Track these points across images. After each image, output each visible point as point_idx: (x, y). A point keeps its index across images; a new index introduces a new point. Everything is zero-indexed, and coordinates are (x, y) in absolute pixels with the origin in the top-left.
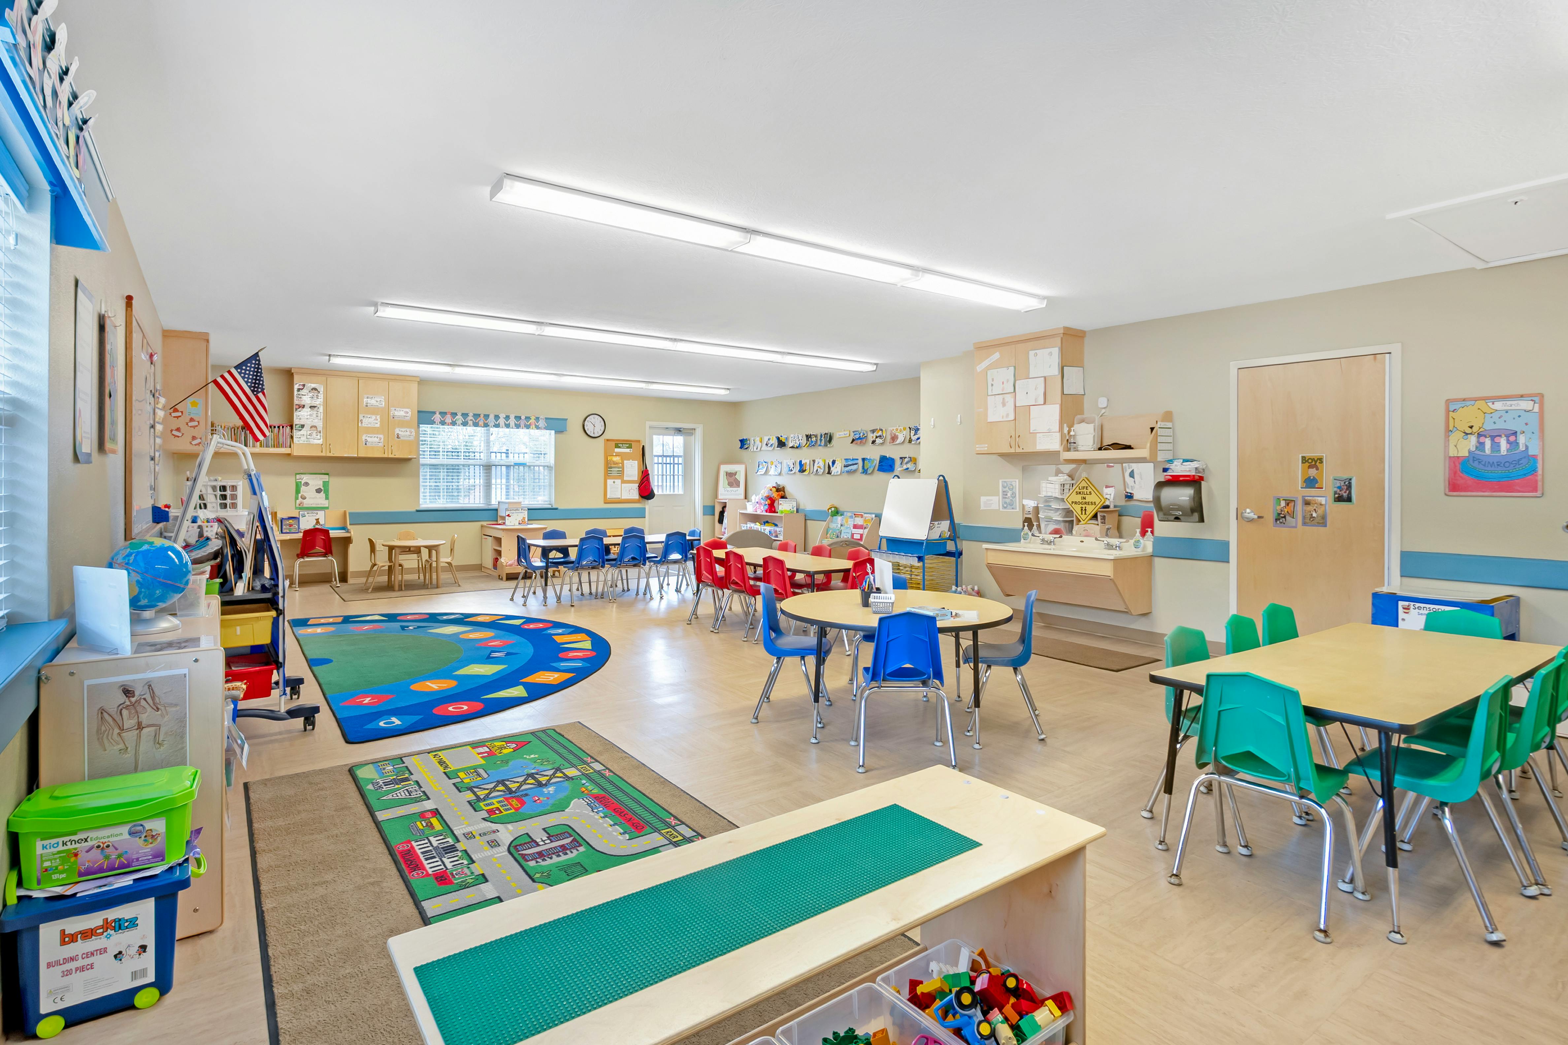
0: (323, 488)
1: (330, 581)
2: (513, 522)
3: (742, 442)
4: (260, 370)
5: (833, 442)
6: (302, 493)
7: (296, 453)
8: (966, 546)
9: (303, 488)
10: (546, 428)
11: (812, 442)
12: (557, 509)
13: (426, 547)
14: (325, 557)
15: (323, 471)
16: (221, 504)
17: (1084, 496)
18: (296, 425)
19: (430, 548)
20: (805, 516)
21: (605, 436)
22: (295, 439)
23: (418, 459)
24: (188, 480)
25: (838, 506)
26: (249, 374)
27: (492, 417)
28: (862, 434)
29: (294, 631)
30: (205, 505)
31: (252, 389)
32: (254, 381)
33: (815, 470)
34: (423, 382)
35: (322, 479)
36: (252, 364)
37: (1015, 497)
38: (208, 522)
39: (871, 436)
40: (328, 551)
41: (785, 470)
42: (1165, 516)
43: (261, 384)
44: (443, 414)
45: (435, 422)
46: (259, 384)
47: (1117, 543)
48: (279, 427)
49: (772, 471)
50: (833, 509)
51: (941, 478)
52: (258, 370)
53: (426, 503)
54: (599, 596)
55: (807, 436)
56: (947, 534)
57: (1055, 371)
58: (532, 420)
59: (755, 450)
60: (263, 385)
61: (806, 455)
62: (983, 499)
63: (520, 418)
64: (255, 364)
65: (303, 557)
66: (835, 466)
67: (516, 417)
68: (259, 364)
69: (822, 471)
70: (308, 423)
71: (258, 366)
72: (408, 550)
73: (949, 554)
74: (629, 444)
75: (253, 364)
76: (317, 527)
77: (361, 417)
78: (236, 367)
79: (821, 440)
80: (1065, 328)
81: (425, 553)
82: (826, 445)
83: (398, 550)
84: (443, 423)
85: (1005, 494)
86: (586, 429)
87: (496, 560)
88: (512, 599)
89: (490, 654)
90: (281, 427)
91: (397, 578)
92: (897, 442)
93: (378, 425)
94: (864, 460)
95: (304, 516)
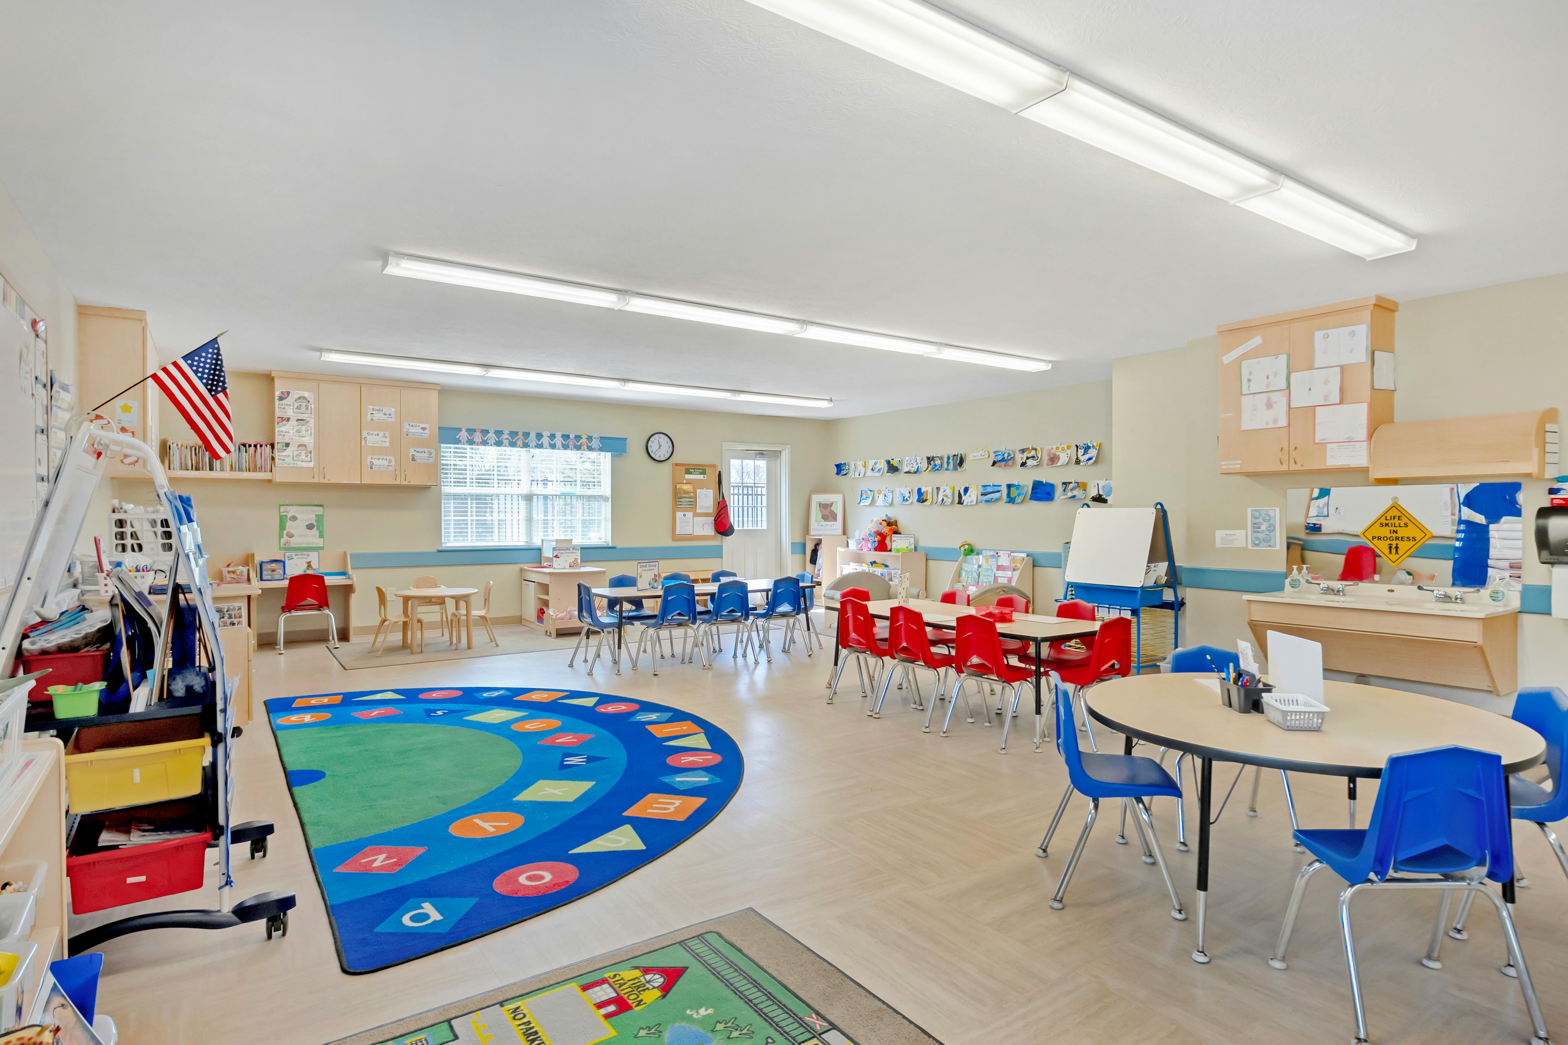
0: (315, 524)
1: (327, 640)
2: (561, 565)
3: (839, 467)
4: (219, 362)
5: (966, 465)
6: (288, 530)
7: (279, 476)
8: (1189, 594)
9: (289, 524)
10: (601, 449)
11: (935, 465)
12: (614, 548)
13: (452, 597)
14: (320, 610)
15: (316, 503)
16: (164, 545)
17: (1395, 529)
18: (278, 443)
19: (457, 599)
20: (927, 555)
21: (675, 459)
22: (277, 460)
23: (438, 486)
24: (114, 512)
25: (972, 544)
26: (204, 368)
27: (533, 436)
28: (1006, 455)
29: (271, 719)
30: (140, 547)
31: (209, 387)
32: (211, 377)
33: (940, 499)
34: (446, 392)
35: (315, 511)
36: (208, 353)
37: (1274, 530)
38: (138, 571)
39: (1020, 458)
40: (323, 603)
41: (898, 499)
42: (1551, 557)
43: (221, 381)
44: (471, 431)
45: (461, 441)
46: (219, 381)
47: (1458, 593)
48: (255, 446)
49: (880, 501)
50: (966, 547)
51: (1159, 506)
52: (216, 362)
53: (451, 541)
54: (686, 660)
55: (928, 458)
56: (1163, 580)
57: (1361, 356)
58: (584, 440)
59: (857, 476)
60: (224, 382)
61: (927, 482)
62: (1219, 534)
63: (568, 436)
64: (213, 354)
65: (289, 611)
66: (968, 494)
67: (563, 436)
68: (218, 354)
69: (950, 500)
70: (295, 440)
71: (217, 356)
72: (428, 600)
73: (1166, 605)
74: (702, 469)
75: (210, 353)
76: (309, 572)
77: (364, 434)
78: (185, 358)
79: (948, 463)
80: (1379, 298)
81: (450, 604)
82: (955, 469)
83: (416, 602)
84: (471, 442)
85: (1256, 527)
86: (650, 451)
87: (541, 612)
88: (571, 666)
89: (563, 761)
90: (258, 446)
91: (415, 636)
92: (1060, 463)
93: (387, 444)
94: (1009, 486)
95: (291, 558)
